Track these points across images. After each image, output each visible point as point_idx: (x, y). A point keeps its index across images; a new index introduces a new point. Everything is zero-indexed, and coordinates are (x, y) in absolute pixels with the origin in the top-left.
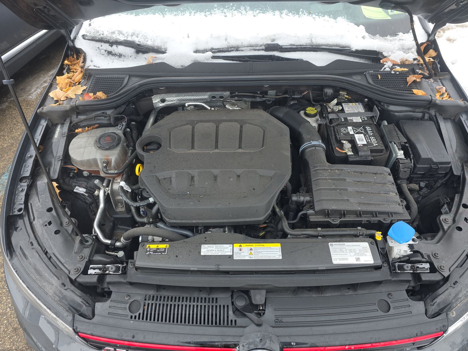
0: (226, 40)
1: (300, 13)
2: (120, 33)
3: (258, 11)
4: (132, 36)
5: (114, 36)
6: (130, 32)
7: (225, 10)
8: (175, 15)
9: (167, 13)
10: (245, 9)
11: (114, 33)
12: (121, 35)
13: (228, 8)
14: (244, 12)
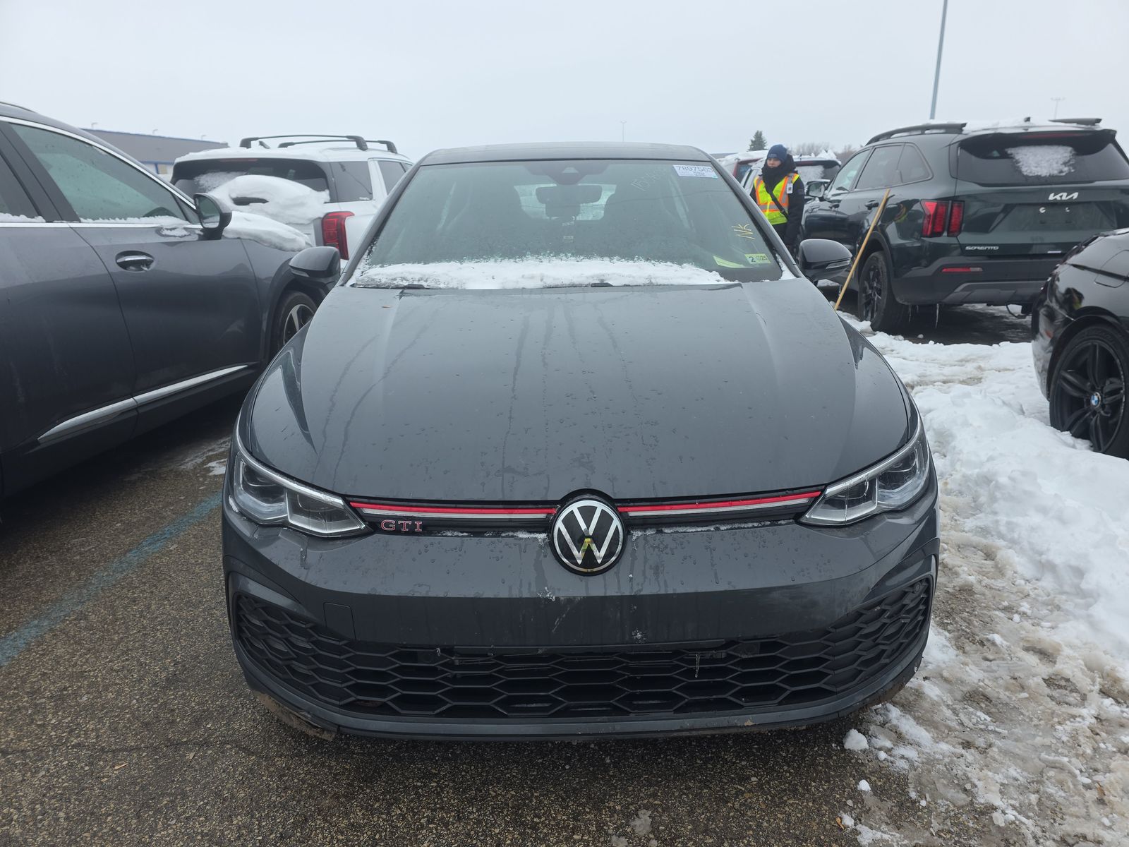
0: (542, 280)
1: (636, 259)
2: (403, 279)
3: (582, 258)
4: (419, 280)
5: (395, 282)
6: (417, 277)
7: (540, 257)
8: (477, 262)
9: (466, 261)
10: (566, 255)
11: (395, 279)
12: (404, 281)
13: (544, 255)
14: (564, 258)
